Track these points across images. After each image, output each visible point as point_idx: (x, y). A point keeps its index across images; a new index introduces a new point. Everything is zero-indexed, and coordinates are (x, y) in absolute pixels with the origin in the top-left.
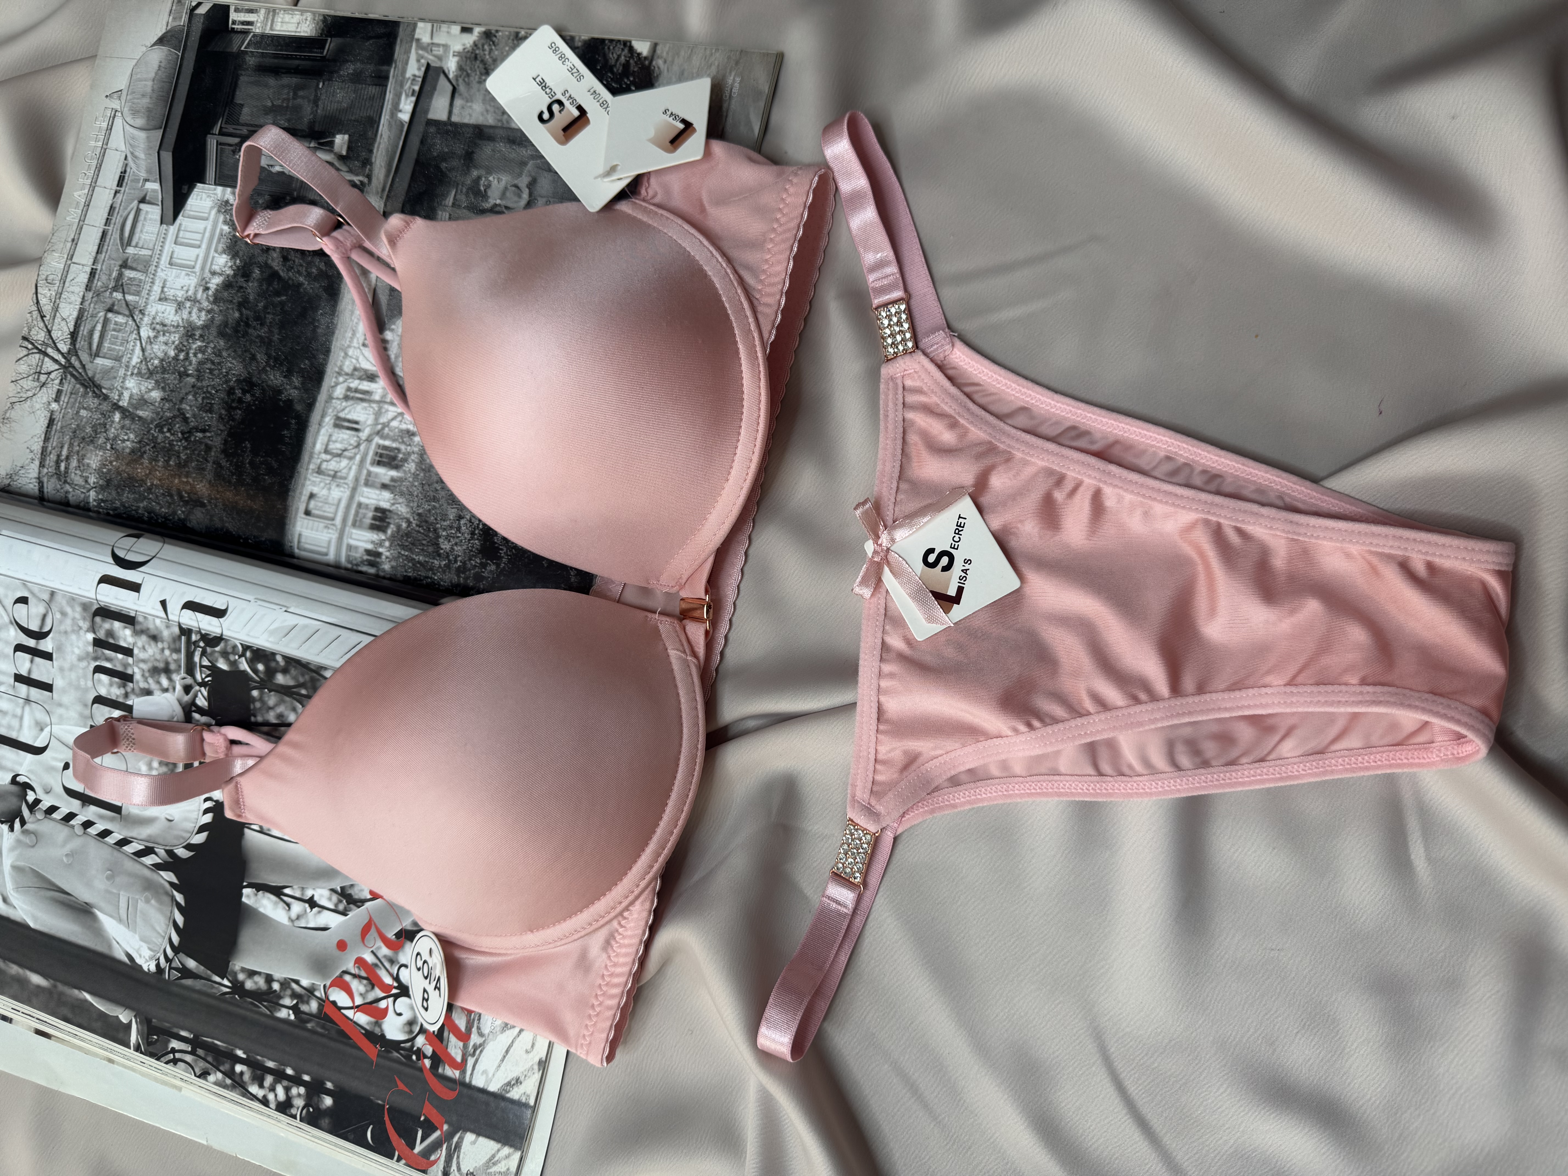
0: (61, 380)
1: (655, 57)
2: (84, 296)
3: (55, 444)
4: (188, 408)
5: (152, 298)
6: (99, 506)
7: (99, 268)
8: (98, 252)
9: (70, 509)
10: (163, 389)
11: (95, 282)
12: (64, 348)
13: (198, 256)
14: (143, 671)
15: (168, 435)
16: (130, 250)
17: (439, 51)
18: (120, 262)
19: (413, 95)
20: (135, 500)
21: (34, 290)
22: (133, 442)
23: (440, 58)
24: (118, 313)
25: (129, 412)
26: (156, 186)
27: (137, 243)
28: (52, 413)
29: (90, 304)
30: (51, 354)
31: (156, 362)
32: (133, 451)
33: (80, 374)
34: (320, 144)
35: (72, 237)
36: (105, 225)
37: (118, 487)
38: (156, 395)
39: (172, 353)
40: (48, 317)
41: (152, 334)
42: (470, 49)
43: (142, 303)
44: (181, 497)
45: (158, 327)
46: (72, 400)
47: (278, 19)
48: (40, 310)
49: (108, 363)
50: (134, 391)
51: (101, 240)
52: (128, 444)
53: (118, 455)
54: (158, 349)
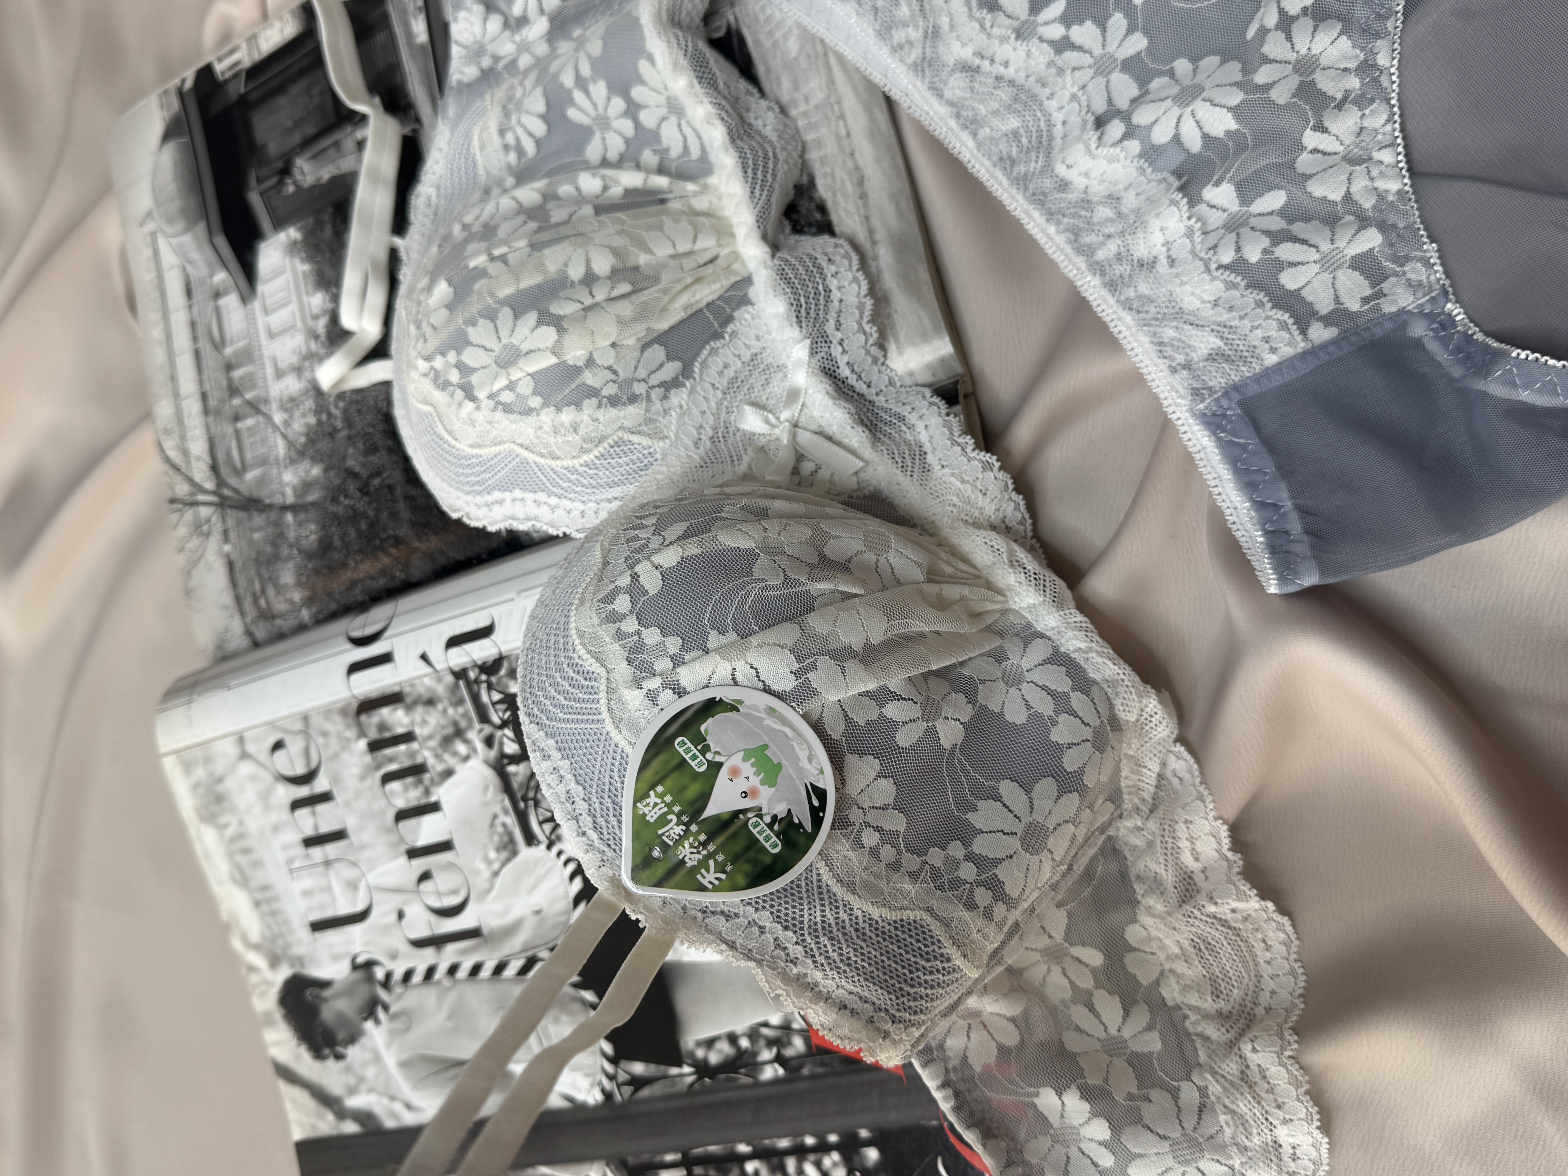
0: (223, 518)
2: (206, 424)
3: (244, 585)
4: (353, 462)
5: (269, 382)
6: (315, 617)
7: (207, 387)
8: (199, 372)
10: (322, 460)
11: (211, 403)
12: (209, 485)
13: (293, 312)
14: (434, 749)
15: (347, 502)
16: (228, 351)
18: (224, 369)
21: (159, 450)
22: (317, 531)
24: (245, 417)
25: (299, 505)
26: (222, 274)
27: (231, 339)
28: (228, 556)
29: (215, 428)
30: (202, 500)
31: (302, 439)
32: (321, 541)
33: (236, 500)
35: (168, 375)
39: (312, 420)
40: (183, 466)
43: (262, 392)
45: (289, 405)
46: (240, 531)
47: (261, 40)
48: (173, 466)
49: (258, 472)
50: (294, 482)
52: (313, 537)
53: (309, 556)
54: (298, 426)
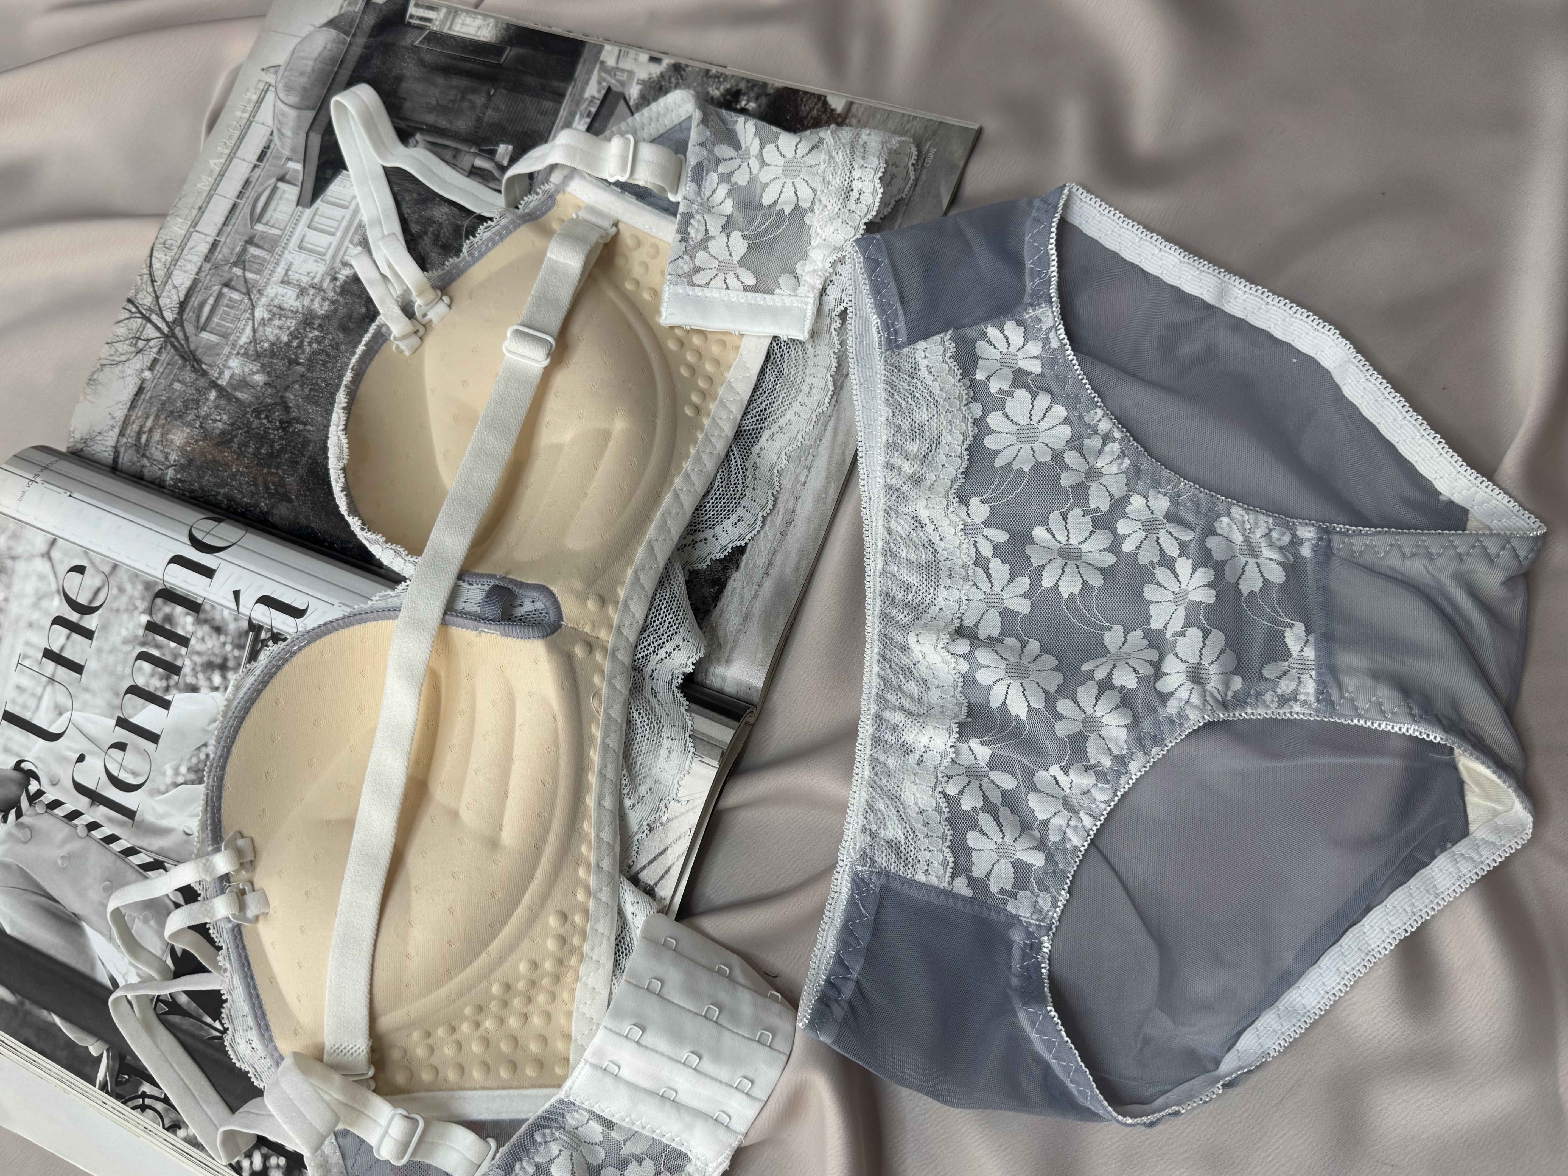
0: (161, 349)
1: (850, 115)
2: (201, 267)
3: (140, 414)
4: (292, 397)
5: (274, 279)
6: (175, 486)
7: (223, 240)
8: (225, 224)
9: (144, 483)
10: (269, 374)
11: (216, 254)
12: (169, 316)
13: (331, 243)
14: (196, 664)
15: (265, 421)
16: (259, 227)
17: (624, 77)
18: (246, 238)
19: (588, 116)
20: (216, 485)
21: (148, 252)
22: (225, 423)
23: (623, 84)
24: (235, 289)
25: (227, 392)
26: (299, 167)
27: (268, 221)
28: (143, 381)
29: (206, 276)
30: (155, 321)
31: (266, 345)
32: (223, 433)
33: (182, 345)
34: (480, 150)
35: (200, 204)
36: (238, 198)
37: (200, 468)
38: (259, 378)
39: (285, 339)
40: (159, 282)
41: (267, 316)
42: (656, 79)
43: (262, 282)
44: (267, 488)
45: (275, 309)
46: (167, 371)
47: (459, 21)
48: (151, 274)
49: (214, 338)
50: (236, 371)
51: (230, 213)
52: (220, 425)
53: (206, 435)
54: (271, 333)
